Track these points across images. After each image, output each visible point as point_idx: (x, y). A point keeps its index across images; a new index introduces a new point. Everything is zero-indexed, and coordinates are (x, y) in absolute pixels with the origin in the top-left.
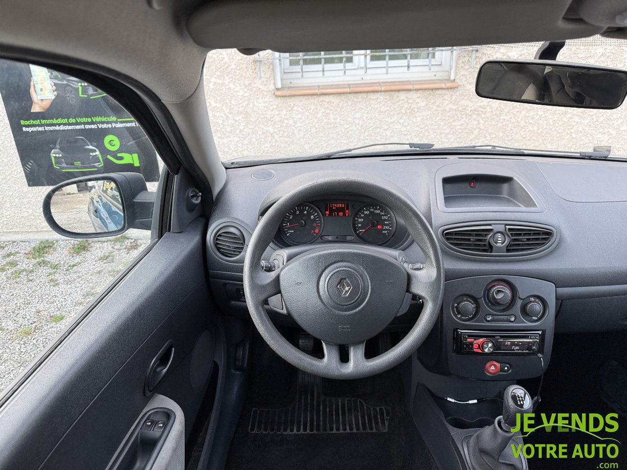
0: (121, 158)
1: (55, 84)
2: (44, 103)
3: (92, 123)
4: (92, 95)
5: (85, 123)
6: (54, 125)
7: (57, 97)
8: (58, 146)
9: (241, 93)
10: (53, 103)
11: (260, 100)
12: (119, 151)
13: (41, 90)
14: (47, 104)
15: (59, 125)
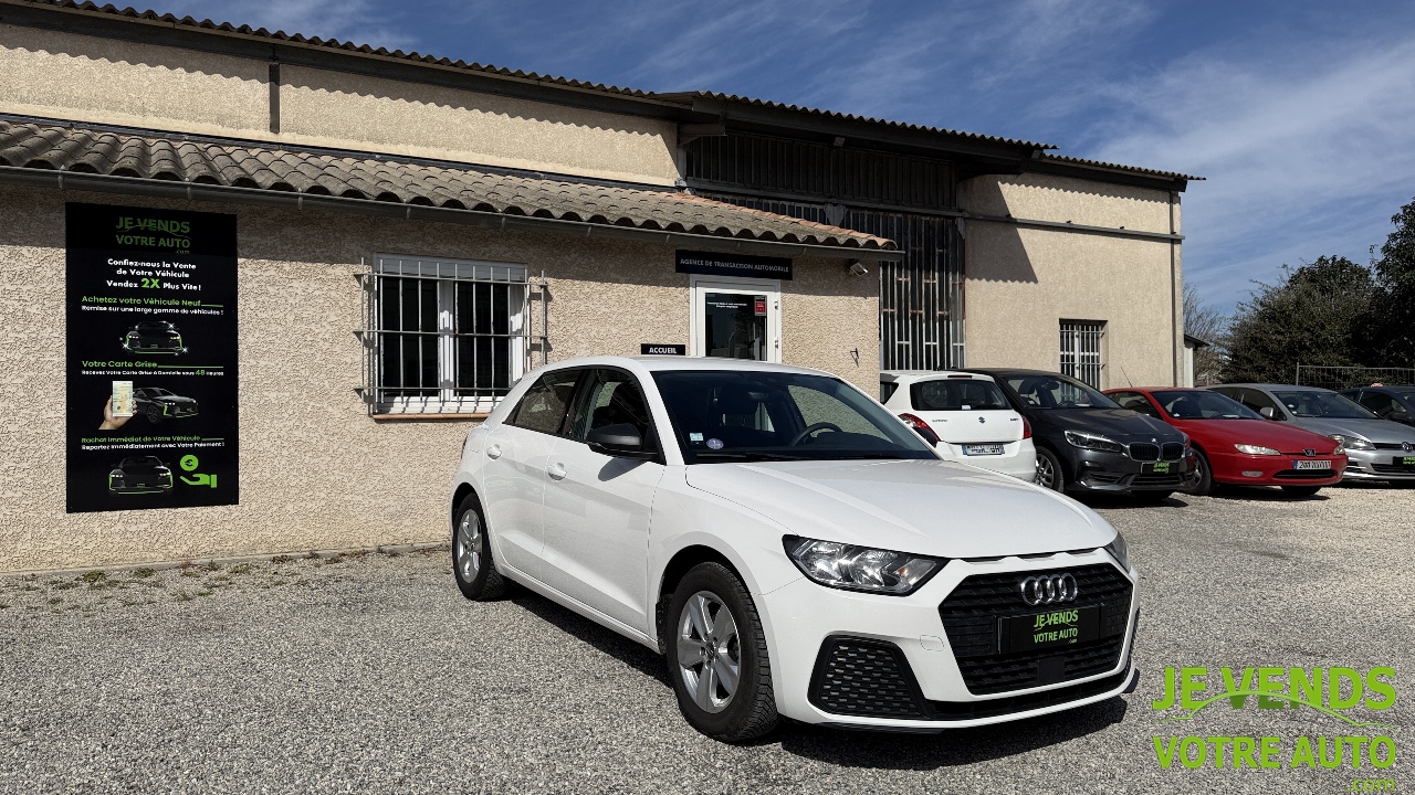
0: (198, 479)
1: (137, 403)
2: (119, 421)
3: (172, 442)
4: (179, 414)
5: (161, 443)
6: (124, 443)
7: (135, 415)
8: (121, 466)
9: (340, 415)
10: (130, 421)
11: (358, 423)
12: (196, 471)
13: (119, 408)
14: (120, 422)
15: (130, 443)
